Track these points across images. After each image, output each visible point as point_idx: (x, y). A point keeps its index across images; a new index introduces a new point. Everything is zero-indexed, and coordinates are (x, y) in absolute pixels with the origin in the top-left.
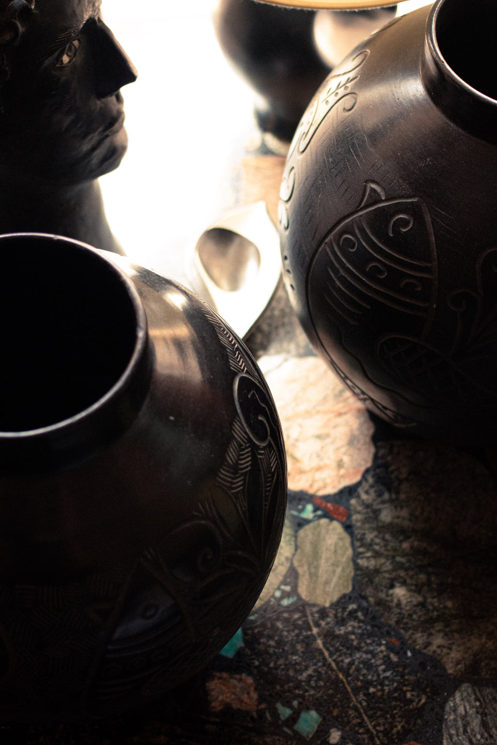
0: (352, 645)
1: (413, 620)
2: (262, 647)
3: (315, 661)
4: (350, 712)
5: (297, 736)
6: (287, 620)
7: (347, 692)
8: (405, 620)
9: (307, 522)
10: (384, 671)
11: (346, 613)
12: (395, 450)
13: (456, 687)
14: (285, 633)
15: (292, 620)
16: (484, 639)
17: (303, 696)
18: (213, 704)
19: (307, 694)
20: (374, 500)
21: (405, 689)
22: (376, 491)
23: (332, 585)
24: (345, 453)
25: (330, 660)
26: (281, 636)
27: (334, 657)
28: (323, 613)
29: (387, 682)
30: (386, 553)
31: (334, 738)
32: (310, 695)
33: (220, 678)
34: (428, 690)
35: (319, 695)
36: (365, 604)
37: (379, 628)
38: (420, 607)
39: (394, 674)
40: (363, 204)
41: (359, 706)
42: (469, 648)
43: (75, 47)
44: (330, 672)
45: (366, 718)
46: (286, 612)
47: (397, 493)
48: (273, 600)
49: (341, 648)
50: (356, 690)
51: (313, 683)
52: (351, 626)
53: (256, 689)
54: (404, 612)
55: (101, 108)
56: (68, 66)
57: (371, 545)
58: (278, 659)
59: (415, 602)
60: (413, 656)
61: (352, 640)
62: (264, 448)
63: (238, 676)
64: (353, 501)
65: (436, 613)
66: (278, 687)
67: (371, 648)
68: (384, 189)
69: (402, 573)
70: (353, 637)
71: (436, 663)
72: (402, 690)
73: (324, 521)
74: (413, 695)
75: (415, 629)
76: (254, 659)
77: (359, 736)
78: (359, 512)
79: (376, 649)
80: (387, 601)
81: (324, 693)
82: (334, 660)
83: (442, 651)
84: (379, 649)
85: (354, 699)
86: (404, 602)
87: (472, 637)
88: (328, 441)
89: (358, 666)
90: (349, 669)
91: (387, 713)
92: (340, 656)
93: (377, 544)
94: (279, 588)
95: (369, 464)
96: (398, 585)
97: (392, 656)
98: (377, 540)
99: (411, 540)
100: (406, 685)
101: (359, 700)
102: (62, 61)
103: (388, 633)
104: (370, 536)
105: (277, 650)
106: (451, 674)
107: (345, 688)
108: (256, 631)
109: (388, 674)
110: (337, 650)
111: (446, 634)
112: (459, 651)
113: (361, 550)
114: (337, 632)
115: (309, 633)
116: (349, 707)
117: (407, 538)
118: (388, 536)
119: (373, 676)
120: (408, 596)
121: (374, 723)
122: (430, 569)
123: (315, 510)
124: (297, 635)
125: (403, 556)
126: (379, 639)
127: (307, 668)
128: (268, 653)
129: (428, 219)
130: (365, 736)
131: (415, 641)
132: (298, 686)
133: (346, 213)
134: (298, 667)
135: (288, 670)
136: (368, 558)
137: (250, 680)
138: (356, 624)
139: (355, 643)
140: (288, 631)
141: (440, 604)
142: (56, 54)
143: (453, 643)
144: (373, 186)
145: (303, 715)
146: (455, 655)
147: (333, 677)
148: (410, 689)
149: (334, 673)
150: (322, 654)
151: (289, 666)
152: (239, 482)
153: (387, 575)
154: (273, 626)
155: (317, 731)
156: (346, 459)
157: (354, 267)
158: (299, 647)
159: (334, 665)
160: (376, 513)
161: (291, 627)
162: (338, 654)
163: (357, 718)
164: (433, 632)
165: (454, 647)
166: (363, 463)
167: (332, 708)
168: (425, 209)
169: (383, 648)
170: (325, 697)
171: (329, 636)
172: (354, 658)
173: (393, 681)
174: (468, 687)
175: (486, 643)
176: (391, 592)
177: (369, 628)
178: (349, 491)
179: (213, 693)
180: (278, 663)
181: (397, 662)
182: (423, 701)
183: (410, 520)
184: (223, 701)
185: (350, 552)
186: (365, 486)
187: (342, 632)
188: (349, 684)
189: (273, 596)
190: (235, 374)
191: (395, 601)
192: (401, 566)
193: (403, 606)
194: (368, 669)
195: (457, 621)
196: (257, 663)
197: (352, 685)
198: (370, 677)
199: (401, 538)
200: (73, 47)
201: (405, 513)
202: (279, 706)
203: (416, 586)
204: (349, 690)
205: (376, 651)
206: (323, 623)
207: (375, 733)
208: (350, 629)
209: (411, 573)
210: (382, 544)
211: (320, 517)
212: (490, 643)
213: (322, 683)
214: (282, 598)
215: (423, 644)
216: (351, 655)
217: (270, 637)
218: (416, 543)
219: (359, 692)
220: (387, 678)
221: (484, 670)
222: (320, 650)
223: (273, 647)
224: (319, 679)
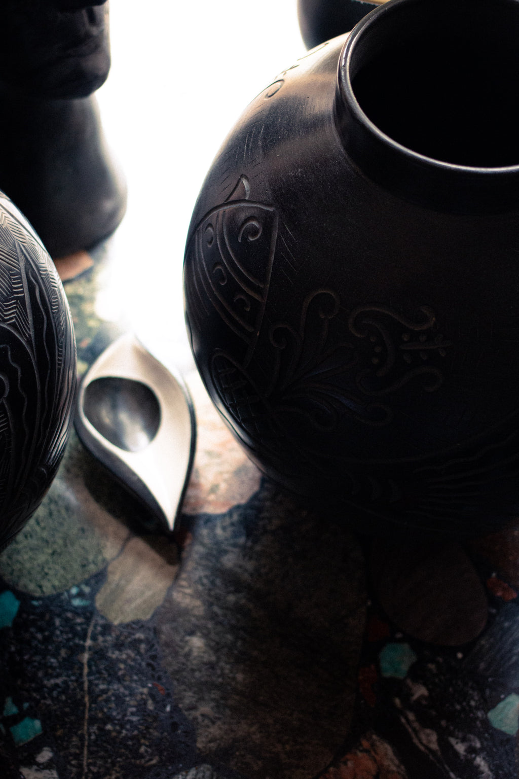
0: (116, 673)
1: (194, 677)
2: (27, 636)
3: (70, 672)
4: (74, 739)
5: (8, 739)
6: (67, 620)
7: (83, 718)
8: (184, 674)
10: (133, 714)
11: (129, 640)
12: (279, 498)
13: (196, 764)
14: (58, 632)
15: (72, 622)
16: (253, 729)
17: (37, 702)
19: (42, 701)
20: (227, 539)
21: (142, 741)
22: (234, 532)
23: (133, 605)
24: (225, 481)
25: (85, 679)
26: (52, 634)
27: (92, 678)
28: (107, 628)
29: (128, 727)
30: (206, 597)
31: (43, 757)
32: (45, 704)
34: (165, 753)
35: (54, 708)
36: (153, 638)
37: (154, 669)
38: (207, 667)
39: (142, 722)
40: (231, 199)
41: (87, 737)
42: (232, 731)
44: (78, 690)
45: (85, 752)
46: (71, 611)
47: (255, 542)
48: (66, 594)
49: (104, 672)
50: (93, 720)
51: (55, 693)
52: (127, 654)
54: (189, 663)
57: (195, 582)
58: (36, 654)
59: (205, 660)
60: (171, 712)
61: (120, 669)
64: (205, 531)
65: (220, 680)
66: (19, 682)
67: (134, 685)
68: (251, 188)
69: (210, 625)
70: (122, 666)
71: (191, 730)
72: (139, 741)
74: (146, 751)
75: (190, 687)
76: (13, 644)
77: (69, 767)
78: (204, 545)
79: (138, 689)
80: (178, 646)
81: (59, 708)
82: (90, 682)
83: (203, 721)
84: (141, 690)
85: (86, 728)
86: (195, 653)
87: (243, 721)
88: (217, 460)
89: (110, 698)
90: (99, 696)
91: (110, 757)
92: (98, 679)
93: (203, 585)
94: (78, 586)
95: (243, 501)
96: (199, 634)
98: (205, 581)
99: (240, 595)
100: (145, 738)
101: (90, 731)
103: (159, 678)
105: (39, 645)
106: (199, 749)
107: (84, 713)
108: (32, 617)
109: (135, 719)
110: (99, 672)
111: (218, 707)
112: (220, 728)
113: (184, 583)
114: (110, 654)
115: (81, 642)
116: (76, 733)
117: (237, 591)
118: (218, 582)
119: (118, 714)
120: (202, 650)
121: (90, 761)
122: (242, 633)
124: (68, 640)
125: (221, 608)
126: (146, 680)
127: (58, 676)
128: (30, 644)
129: (275, 234)
130: (74, 770)
131: (181, 699)
132: (40, 688)
134: (50, 671)
135: (38, 670)
136: (185, 594)
138: (133, 655)
139: (120, 673)
140: (62, 632)
141: (232, 672)
143: (219, 719)
144: (245, 182)
145: (27, 721)
146: (214, 731)
147: (79, 697)
148: (147, 743)
149: (82, 692)
150: (81, 668)
151: (42, 665)
153: (193, 620)
154: (51, 619)
155: (31, 743)
156: (223, 486)
158: (63, 653)
159: (86, 685)
160: (222, 553)
161: (67, 629)
162: (97, 676)
163: (78, 748)
164: (207, 698)
165: (219, 723)
166: (238, 497)
167: (58, 726)
168: (277, 221)
169: (145, 690)
170: (58, 713)
171: (99, 654)
172: (111, 687)
173: (136, 728)
174: (208, 770)
175: (254, 733)
176: (188, 638)
177: (144, 664)
178: (209, 520)
180: (34, 659)
181: (151, 711)
182: (154, 762)
183: (251, 575)
186: (227, 521)
187: (114, 656)
188: (90, 710)
189: (68, 591)
191: (187, 649)
192: (213, 617)
193: (191, 658)
194: (117, 705)
195: (237, 698)
196: (13, 649)
197: (93, 713)
198: (114, 714)
199: (232, 589)
201: (250, 565)
202: (9, 701)
203: (218, 643)
204: (87, 716)
205: (136, 691)
206: (101, 639)
207: (86, 770)
208: (124, 656)
209: (219, 628)
210: (209, 586)
212: (258, 736)
213: (64, 698)
214: (76, 596)
215: (188, 705)
217: (41, 630)
218: (243, 601)
219: (95, 723)
220: (130, 722)
221: (235, 760)
222: (82, 664)
223: (39, 641)
224: (63, 692)
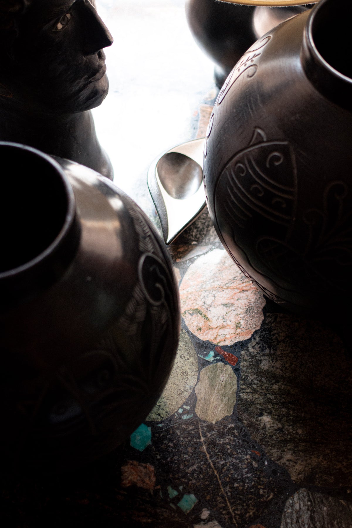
0: (227, 452)
1: (273, 440)
2: (164, 446)
3: (199, 460)
4: (218, 499)
5: (179, 511)
6: (184, 430)
7: (219, 485)
8: (267, 439)
9: (209, 363)
10: (247, 473)
11: (226, 430)
12: (278, 319)
13: (296, 490)
14: (182, 439)
15: (187, 430)
16: (321, 459)
17: (187, 484)
18: (124, 482)
19: (190, 482)
20: (258, 353)
21: (259, 487)
22: (260, 347)
23: (220, 409)
24: (243, 318)
25: (210, 461)
26: (178, 441)
27: (213, 459)
28: (210, 427)
29: (247, 481)
30: (261, 391)
31: (204, 515)
32: (192, 483)
33: (132, 464)
34: (276, 490)
35: (199, 484)
36: (240, 424)
37: (248, 443)
38: (278, 431)
39: (254, 476)
40: (251, 143)
41: (225, 495)
42: (309, 464)
43: (68, 19)
44: (208, 469)
45: (229, 504)
46: (185, 424)
47: (275, 350)
48: (176, 414)
49: (219, 453)
50: (225, 484)
51: (195, 475)
52: (227, 439)
53: (155, 475)
54: (267, 433)
55: (86, 62)
56: (61, 31)
57: (251, 384)
58: (174, 456)
59: (275, 428)
60: (269, 464)
61: (228, 449)
62: (158, 306)
63: (144, 465)
64: (243, 352)
65: (289, 437)
66: (171, 476)
67: (240, 456)
68: (266, 133)
69: (270, 406)
70: (228, 447)
71: (285, 471)
72: (257, 487)
73: (220, 364)
74: (264, 492)
75: (273, 446)
76: (157, 454)
77: (222, 516)
78: (246, 360)
79: (244, 457)
80: (256, 424)
81: (202, 483)
82: (213, 462)
83: (290, 464)
85: (222, 490)
86: (268, 426)
87: (313, 456)
88: (231, 308)
89: (229, 467)
90: (222, 468)
91: (244, 502)
92: (217, 459)
93: (255, 384)
94: (182, 407)
95: (258, 328)
96: (265, 414)
97: (254, 462)
98: (256, 381)
99: (280, 383)
100: (260, 484)
101: (225, 491)
102: (57, 28)
103: (254, 447)
104: (251, 378)
105: (174, 450)
106: (294, 480)
107: (218, 481)
108: (162, 435)
109: (249, 475)
110: (216, 455)
111: (294, 453)
112: (302, 465)
113: (244, 387)
114: (218, 442)
115: (198, 440)
116: (218, 495)
117: (277, 382)
118: (263, 379)
119: (238, 475)
120: (272, 423)
121: (234, 508)
122: (290, 406)
123: (215, 356)
124: (190, 441)
125: (272, 394)
126: (246, 451)
127: (193, 464)
128: (168, 451)
129: (293, 157)
130: (226, 516)
131: (271, 455)
132: (185, 475)
133: (240, 149)
134: (187, 463)
135: (179, 465)
136: (247, 393)
137: (152, 468)
138: (232, 438)
139: (229, 451)
140: (184, 438)
141: (294, 431)
142: (53, 22)
143: (298, 459)
144: (259, 131)
145: (186, 497)
146: (299, 467)
147: (211, 473)
148: (263, 487)
149: (211, 470)
150: (205, 456)
151: (181, 461)
153: (259, 406)
154: (174, 432)
155: (193, 509)
156: (243, 322)
157: (243, 187)
158: (190, 449)
159: (212, 464)
160: (258, 362)
161: (186, 435)
162: (216, 457)
163: (223, 503)
164: (286, 450)
165: (299, 462)
166: (254, 326)
167: (206, 494)
168: (292, 150)
169: (248, 457)
170: (202, 486)
171: (212, 444)
172: (227, 461)
173: (252, 480)
174: (304, 491)
175: (322, 461)
176: (260, 418)
177: (240, 441)
178: (242, 345)
179: (126, 474)
180: (174, 459)
181: (257, 468)
182: (271, 497)
183: (281, 370)
184: (131, 480)
185: (235, 387)
186: (254, 342)
187: (221, 442)
188: (221, 478)
189: (177, 412)
190: (141, 253)
191: (262, 425)
192: (269, 401)
193: (267, 429)
194: (235, 470)
195: (303, 444)
196: (159, 457)
197: (223, 480)
198: (236, 476)
199: (273, 381)
200: (66, 18)
201: (278, 364)
202: (170, 488)
203: (279, 416)
204: (220, 483)
205: (243, 459)
206: (209, 435)
207: (234, 515)
208: (227, 441)
209: (276, 407)
210: (259, 384)
211: (218, 361)
212: (325, 462)
213: (202, 476)
214: (183, 414)
215: (277, 457)
216: (225, 459)
217: (171, 440)
218: (283, 386)
219: (227, 485)
220: (248, 478)
221: (318, 480)
222: (205, 453)
223: (172, 447)
224: (200, 473)
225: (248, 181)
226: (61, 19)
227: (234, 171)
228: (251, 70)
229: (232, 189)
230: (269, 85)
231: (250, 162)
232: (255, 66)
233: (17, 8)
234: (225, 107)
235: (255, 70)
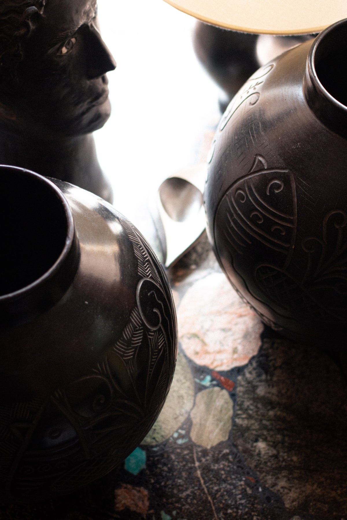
0: (221, 477)
1: (267, 466)
2: (158, 471)
3: (193, 485)
6: (178, 454)
7: (212, 511)
8: (262, 466)
9: (205, 387)
10: (240, 499)
11: (220, 455)
12: (276, 345)
13: (289, 518)
14: (176, 463)
15: (182, 455)
16: (315, 486)
17: (180, 509)
18: (117, 505)
19: (183, 507)
20: (254, 379)
21: (253, 513)
22: (257, 373)
23: (215, 434)
24: (240, 344)
25: (204, 486)
26: (173, 465)
27: (207, 485)
28: (205, 452)
29: (241, 507)
30: (256, 417)
32: (185, 509)
33: (125, 488)
34: (269, 517)
35: (192, 509)
36: (235, 450)
37: (242, 469)
38: (273, 458)
39: (247, 502)
40: (252, 171)
42: (303, 492)
44: (202, 495)
46: (179, 448)
47: (272, 375)
48: (171, 438)
49: (213, 479)
50: (218, 510)
51: (189, 500)
52: (223, 464)
53: (149, 499)
54: (262, 459)
55: (90, 86)
56: (65, 56)
57: (246, 410)
58: (168, 480)
59: (270, 454)
60: (263, 491)
61: (222, 475)
62: (154, 332)
63: (138, 488)
64: (240, 378)
65: (284, 464)
66: (164, 500)
67: (234, 482)
68: (267, 161)
69: (265, 433)
70: (223, 472)
71: (279, 499)
72: (251, 514)
73: (217, 389)
74: (257, 519)
75: (268, 473)
76: (151, 478)
78: (242, 386)
79: (238, 483)
80: (251, 450)
81: (195, 509)
82: (207, 487)
83: (284, 491)
84: (240, 483)
85: (216, 516)
86: (263, 452)
87: (307, 484)
88: (230, 333)
89: (223, 493)
90: (216, 494)
92: (211, 484)
93: (251, 410)
94: (177, 431)
95: (255, 353)
96: (261, 440)
97: (248, 489)
98: (252, 407)
99: (276, 410)
100: (254, 511)
101: (219, 517)
102: (61, 52)
103: (248, 473)
104: (247, 403)
105: (168, 474)
106: (288, 508)
107: (211, 507)
108: (156, 458)
109: (243, 501)
110: (210, 480)
111: (289, 480)
112: (296, 492)
113: (239, 412)
114: (212, 467)
115: (193, 465)
117: (273, 408)
118: (259, 405)
119: (232, 501)
120: (266, 449)
122: (286, 432)
123: (212, 380)
124: (184, 466)
125: (268, 420)
126: (241, 477)
127: (187, 489)
128: (162, 475)
129: (294, 185)
131: (266, 481)
132: (179, 500)
133: (241, 175)
134: (181, 488)
135: (173, 489)
136: (243, 419)
137: (146, 492)
138: (226, 464)
139: (223, 477)
140: (178, 462)
141: (289, 457)
142: (57, 46)
143: (293, 487)
144: (260, 158)
146: (293, 495)
147: (204, 498)
148: (256, 514)
149: (205, 495)
150: (199, 481)
151: (175, 486)
152: (131, 352)
153: (254, 432)
154: (168, 456)
156: (240, 348)
157: (243, 214)
158: (184, 474)
159: (206, 490)
160: (255, 388)
161: (181, 460)
162: (210, 482)
164: (280, 476)
165: (293, 489)
166: (251, 352)
168: (292, 178)
169: (242, 483)
170: (196, 512)
171: (206, 469)
172: (221, 487)
173: (246, 507)
174: (298, 519)
175: (316, 489)
176: (255, 444)
177: (235, 467)
178: (239, 370)
179: (119, 498)
180: (168, 483)
181: (251, 494)
183: (277, 396)
184: (125, 504)
185: (231, 413)
186: (250, 368)
187: (216, 468)
188: (214, 504)
189: (172, 436)
190: (141, 278)
191: (257, 451)
192: (265, 427)
193: (262, 455)
194: (229, 496)
195: (298, 471)
196: (153, 481)
197: (217, 505)
198: (230, 502)
199: (269, 407)
200: (71, 43)
201: (274, 390)
202: (163, 513)
203: (274, 442)
204: (214, 508)
205: (237, 485)
206: (203, 460)
208: (222, 466)
209: (271, 433)
210: (255, 410)
211: (214, 386)
212: (319, 490)
213: (195, 501)
214: (178, 438)
215: (271, 484)
216: (219, 485)
217: (165, 464)
218: (279, 413)
219: (220, 511)
220: (242, 504)
221: (312, 508)
222: (198, 478)
223: (166, 471)
224: (194, 498)
225: (248, 209)
226: (66, 43)
227: (234, 197)
228: (253, 98)
229: (232, 215)
230: (271, 113)
231: (250, 189)
232: (257, 94)
233: (22, 31)
234: (227, 134)
235: (257, 98)
